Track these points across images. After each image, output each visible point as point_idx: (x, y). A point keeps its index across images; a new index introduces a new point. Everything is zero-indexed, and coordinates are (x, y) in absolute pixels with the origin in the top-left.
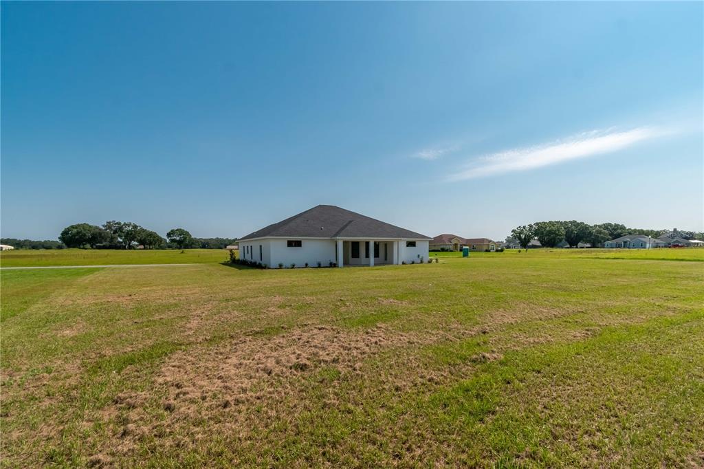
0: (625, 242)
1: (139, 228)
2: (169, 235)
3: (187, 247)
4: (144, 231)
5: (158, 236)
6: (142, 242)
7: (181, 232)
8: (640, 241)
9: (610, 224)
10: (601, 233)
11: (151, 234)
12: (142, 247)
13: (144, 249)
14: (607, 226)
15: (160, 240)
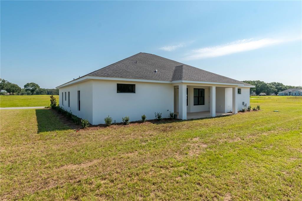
0: (289, 92)
1: (6, 82)
2: (25, 86)
3: (38, 93)
4: (9, 84)
5: (18, 87)
6: (9, 91)
7: (33, 85)
8: (299, 92)
9: (275, 83)
10: (271, 87)
11: (14, 86)
12: (9, 94)
13: (10, 95)
14: (274, 84)
15: (20, 89)
